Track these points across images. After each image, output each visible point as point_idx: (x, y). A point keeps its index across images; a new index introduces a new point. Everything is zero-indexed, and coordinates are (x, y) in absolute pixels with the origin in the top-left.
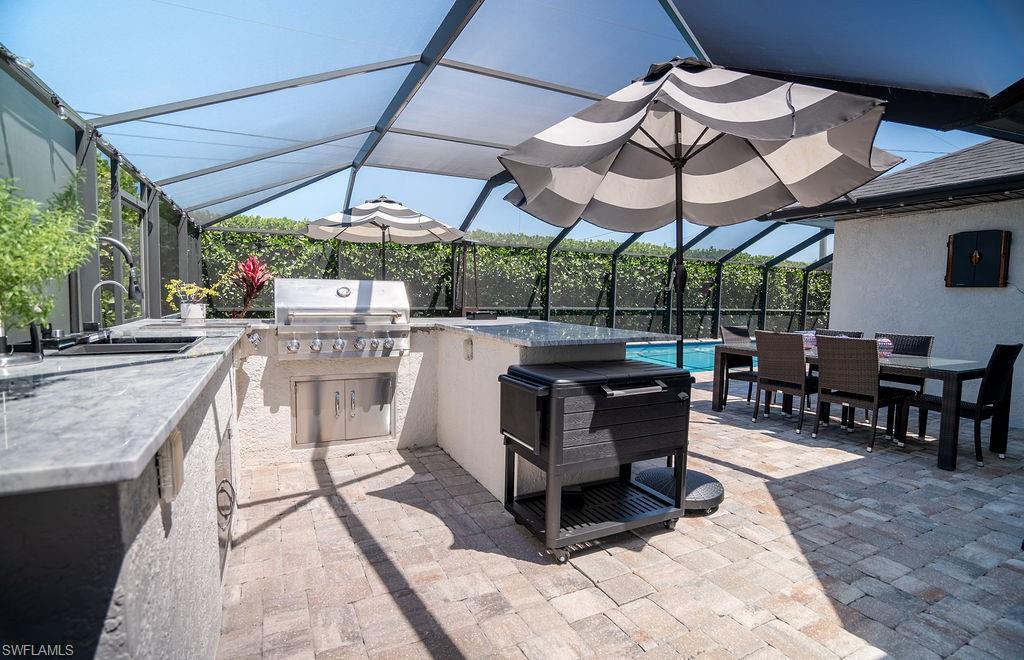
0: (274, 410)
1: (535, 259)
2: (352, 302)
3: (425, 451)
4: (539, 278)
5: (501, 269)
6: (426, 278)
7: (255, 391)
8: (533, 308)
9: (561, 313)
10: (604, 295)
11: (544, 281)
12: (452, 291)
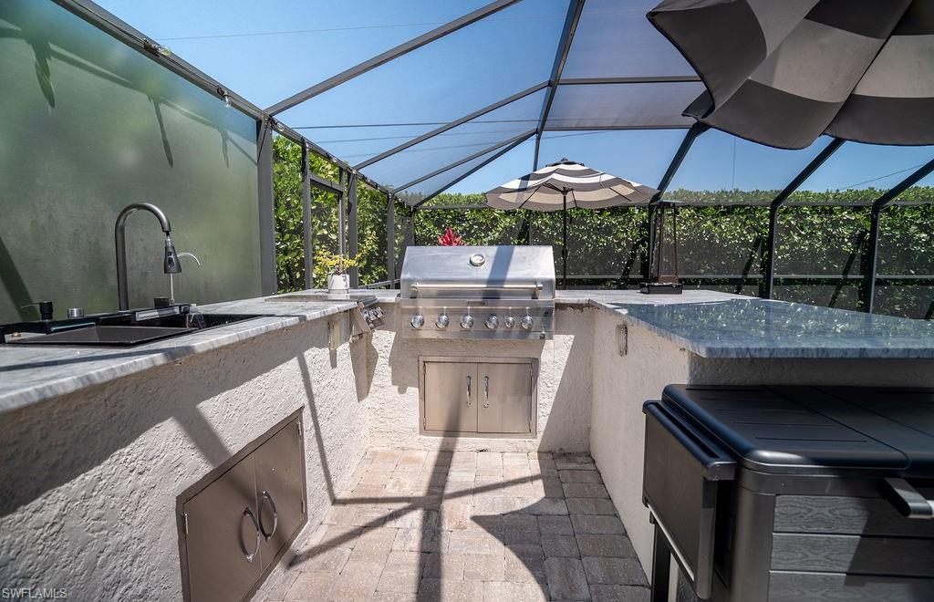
0: (402, 391)
1: (754, 218)
2: (485, 272)
3: (569, 461)
4: (758, 240)
5: (709, 231)
6: (619, 245)
7: (383, 369)
8: (749, 276)
9: (789, 282)
10: (856, 259)
11: (766, 244)
12: (648, 258)
